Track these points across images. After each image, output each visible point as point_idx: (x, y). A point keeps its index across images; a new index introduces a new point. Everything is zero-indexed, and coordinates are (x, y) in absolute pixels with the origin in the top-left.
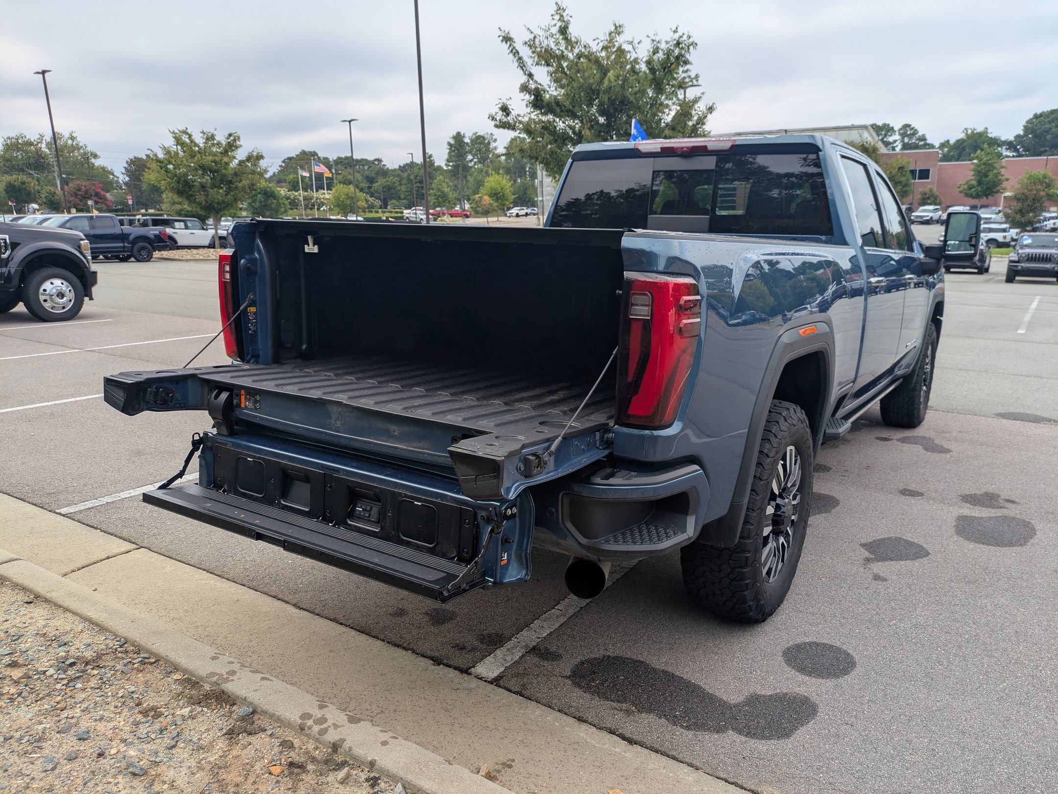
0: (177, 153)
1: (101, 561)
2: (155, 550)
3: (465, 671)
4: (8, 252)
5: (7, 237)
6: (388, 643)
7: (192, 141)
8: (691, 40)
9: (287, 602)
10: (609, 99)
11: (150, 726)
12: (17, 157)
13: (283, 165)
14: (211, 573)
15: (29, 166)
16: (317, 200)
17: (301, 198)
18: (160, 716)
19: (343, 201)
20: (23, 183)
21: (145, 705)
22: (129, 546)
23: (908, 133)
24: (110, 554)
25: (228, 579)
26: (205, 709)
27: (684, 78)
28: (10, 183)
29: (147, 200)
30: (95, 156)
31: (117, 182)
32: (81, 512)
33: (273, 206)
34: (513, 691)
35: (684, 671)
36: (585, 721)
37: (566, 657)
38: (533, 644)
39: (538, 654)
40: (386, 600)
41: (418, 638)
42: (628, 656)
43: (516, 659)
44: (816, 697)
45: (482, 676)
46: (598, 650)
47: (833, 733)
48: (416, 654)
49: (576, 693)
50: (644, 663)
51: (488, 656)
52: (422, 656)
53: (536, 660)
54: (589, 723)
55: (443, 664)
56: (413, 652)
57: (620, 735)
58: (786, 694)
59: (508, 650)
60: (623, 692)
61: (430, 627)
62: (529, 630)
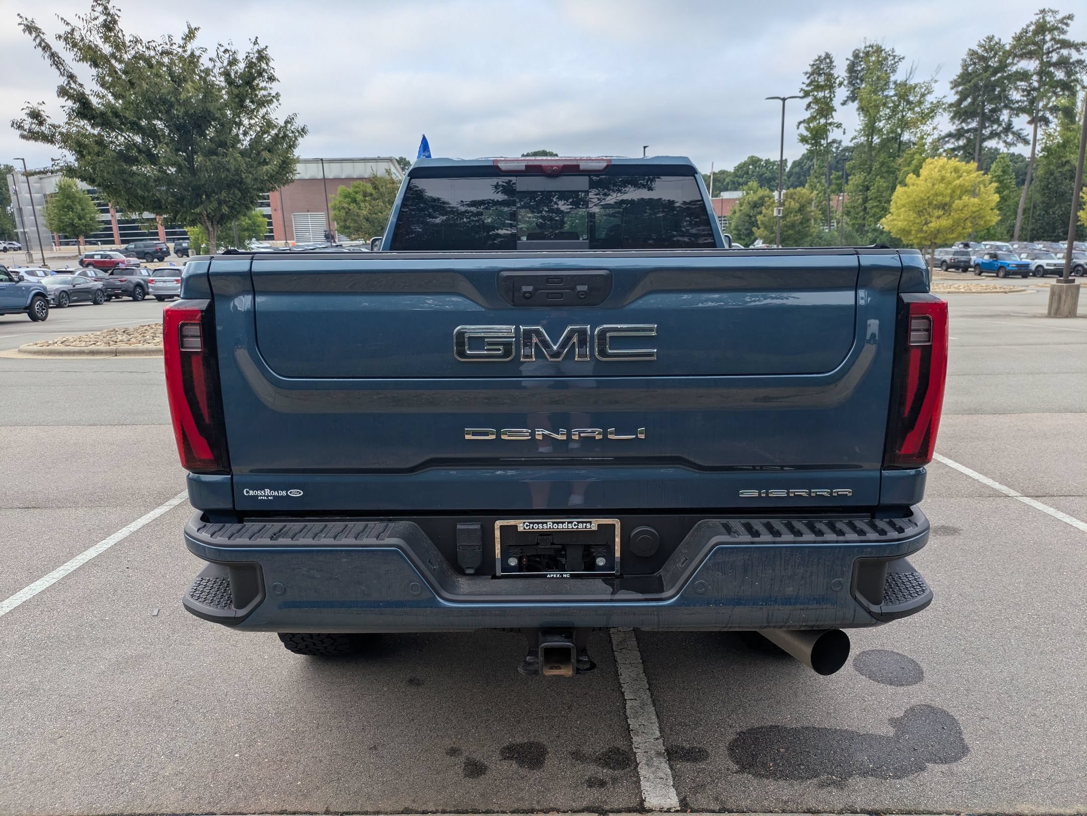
3: (642, 810)
10: (186, 114)
27: (264, 96)
34: (717, 810)
35: (817, 720)
36: (819, 812)
37: (709, 750)
38: (662, 749)
39: (681, 758)
40: (438, 760)
41: (538, 792)
42: (756, 725)
43: (670, 773)
44: (933, 703)
45: (666, 807)
46: (726, 730)
47: (986, 731)
48: (564, 812)
49: (771, 785)
50: (778, 727)
51: (639, 781)
52: (575, 812)
53: (688, 765)
54: (825, 812)
55: (610, 812)
56: (558, 811)
57: (863, 811)
58: (912, 709)
59: (648, 765)
60: (803, 765)
61: (534, 773)
62: (637, 734)
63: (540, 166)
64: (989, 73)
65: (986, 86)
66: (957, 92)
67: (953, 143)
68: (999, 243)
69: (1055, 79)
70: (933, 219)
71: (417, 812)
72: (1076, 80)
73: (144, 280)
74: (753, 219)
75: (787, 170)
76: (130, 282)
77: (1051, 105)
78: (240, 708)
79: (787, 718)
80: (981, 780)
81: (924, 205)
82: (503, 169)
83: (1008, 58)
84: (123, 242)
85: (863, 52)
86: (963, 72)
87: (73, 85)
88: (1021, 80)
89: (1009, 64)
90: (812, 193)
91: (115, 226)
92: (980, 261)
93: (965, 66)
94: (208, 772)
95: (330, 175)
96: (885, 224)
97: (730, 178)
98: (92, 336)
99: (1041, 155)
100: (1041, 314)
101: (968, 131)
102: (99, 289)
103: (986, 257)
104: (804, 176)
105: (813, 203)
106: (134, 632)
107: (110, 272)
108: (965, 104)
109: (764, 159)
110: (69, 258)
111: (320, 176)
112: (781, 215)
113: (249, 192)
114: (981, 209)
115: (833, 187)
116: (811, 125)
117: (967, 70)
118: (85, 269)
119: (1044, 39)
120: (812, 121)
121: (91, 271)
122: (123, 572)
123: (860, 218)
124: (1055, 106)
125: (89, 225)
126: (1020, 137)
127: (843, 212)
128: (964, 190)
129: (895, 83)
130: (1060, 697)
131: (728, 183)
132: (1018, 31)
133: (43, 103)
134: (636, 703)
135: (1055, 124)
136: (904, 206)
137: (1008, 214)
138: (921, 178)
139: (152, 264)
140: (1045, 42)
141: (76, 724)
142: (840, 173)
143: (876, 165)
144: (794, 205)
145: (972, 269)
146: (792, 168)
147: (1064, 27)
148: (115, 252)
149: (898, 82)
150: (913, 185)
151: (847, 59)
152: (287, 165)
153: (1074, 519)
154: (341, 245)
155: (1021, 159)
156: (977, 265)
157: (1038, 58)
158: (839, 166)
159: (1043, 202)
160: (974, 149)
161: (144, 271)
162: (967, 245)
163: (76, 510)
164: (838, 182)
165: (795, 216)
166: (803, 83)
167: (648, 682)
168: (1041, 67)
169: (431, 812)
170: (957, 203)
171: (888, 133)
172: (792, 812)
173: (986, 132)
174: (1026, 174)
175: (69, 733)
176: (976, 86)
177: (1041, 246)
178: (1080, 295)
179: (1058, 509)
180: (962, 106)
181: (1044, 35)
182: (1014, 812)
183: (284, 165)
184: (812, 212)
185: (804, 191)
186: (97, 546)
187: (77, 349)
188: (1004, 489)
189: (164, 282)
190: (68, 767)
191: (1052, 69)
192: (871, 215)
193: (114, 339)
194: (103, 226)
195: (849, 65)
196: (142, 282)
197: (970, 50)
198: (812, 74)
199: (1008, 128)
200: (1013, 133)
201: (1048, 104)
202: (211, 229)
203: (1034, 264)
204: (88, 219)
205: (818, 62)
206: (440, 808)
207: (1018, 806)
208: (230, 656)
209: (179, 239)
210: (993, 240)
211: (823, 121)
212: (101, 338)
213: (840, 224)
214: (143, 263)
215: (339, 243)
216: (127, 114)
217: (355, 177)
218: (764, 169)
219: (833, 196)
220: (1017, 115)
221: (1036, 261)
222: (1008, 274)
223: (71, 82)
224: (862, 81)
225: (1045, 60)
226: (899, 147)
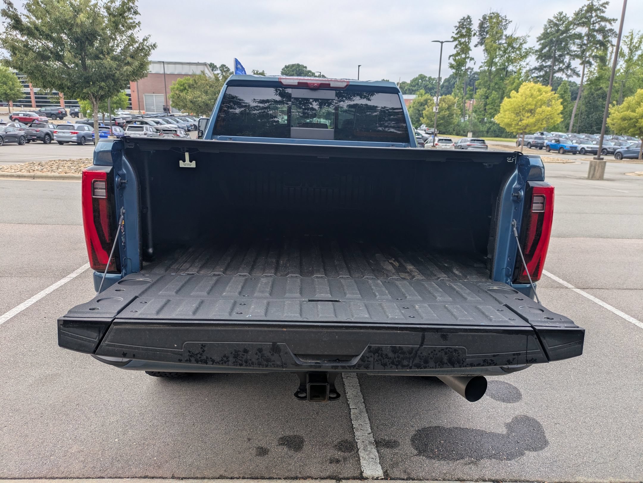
3: (362, 478)
10: (82, 32)
23: (225, 70)
34: (405, 479)
35: (463, 424)
36: (464, 480)
37: (400, 441)
38: (372, 440)
39: (383, 446)
40: (239, 445)
41: (300, 466)
42: (427, 426)
43: (377, 455)
44: (528, 414)
45: (376, 476)
46: (409, 429)
47: (558, 432)
48: (316, 479)
49: (437, 463)
50: (439, 427)
51: (359, 460)
52: (322, 479)
53: (388, 450)
54: (468, 480)
55: (343, 479)
56: (312, 478)
57: (490, 480)
58: (516, 418)
59: (364, 450)
60: (454, 451)
61: (297, 454)
62: (357, 430)
63: (307, 83)
64: (559, 33)
65: (557, 41)
66: (540, 44)
67: (537, 73)
68: (560, 134)
69: (597, 39)
70: (525, 118)
71: (227, 478)
72: (608, 41)
73: (51, 131)
74: (421, 112)
75: (441, 83)
76: (42, 132)
77: (593, 54)
78: (118, 409)
79: (445, 422)
80: (556, 461)
81: (520, 109)
82: (284, 83)
83: (570, 25)
84: (38, 106)
85: (489, 17)
86: (544, 32)
87: (11, 9)
88: (577, 39)
89: (571, 29)
90: (455, 98)
91: (33, 96)
92: (549, 143)
93: (546, 29)
94: (99, 451)
95: (168, 72)
96: (497, 119)
97: (408, 87)
98: (19, 166)
99: (586, 83)
100: (584, 177)
101: (546, 67)
102: (22, 136)
103: (553, 142)
104: (451, 88)
105: (456, 105)
106: (50, 359)
107: (29, 125)
108: (545, 51)
109: (428, 77)
110: (3, 114)
111: (162, 72)
112: (437, 111)
113: (119, 81)
114: (552, 114)
115: (468, 96)
116: (457, 58)
117: (547, 31)
118: (14, 123)
119: (591, 15)
120: (457, 56)
121: (17, 124)
122: (42, 320)
123: (482, 114)
124: (596, 55)
125: (16, 95)
126: (575, 72)
127: (473, 110)
128: (543, 102)
129: (506, 36)
130: (599, 411)
131: (406, 90)
132: (577, 10)
134: (356, 411)
135: (595, 66)
136: (508, 110)
137: (566, 116)
138: (519, 93)
139: (56, 121)
140: (591, 17)
141: (15, 418)
142: (472, 88)
143: (492, 84)
144: (445, 106)
145: (545, 148)
146: (444, 83)
147: (603, 9)
148: (32, 112)
149: (508, 35)
150: (514, 97)
151: (479, 20)
152: (143, 66)
153: (605, 303)
154: (173, 115)
155: (574, 84)
156: (548, 146)
157: (587, 27)
158: (471, 83)
159: (586, 111)
160: (549, 77)
161: (51, 125)
162: (542, 134)
163: (11, 278)
164: (471, 93)
165: (445, 112)
166: (453, 33)
167: (363, 398)
168: (589, 32)
169: (236, 478)
170: (539, 110)
171: (500, 66)
172: (449, 480)
173: (556, 68)
174: (577, 93)
175: (11, 424)
176: (551, 40)
177: (584, 136)
178: (606, 167)
179: (595, 296)
180: (543, 52)
181: (591, 13)
182: (575, 481)
183: (142, 66)
184: (455, 110)
185: (450, 97)
186: (25, 303)
187: (9, 174)
188: (565, 283)
189: (64, 133)
190: (11, 446)
191: (595, 33)
192: (488, 113)
193: (33, 168)
194: (25, 96)
195: (480, 24)
196: (50, 132)
197: (549, 19)
198: (459, 27)
199: (568, 66)
200: (571, 69)
201: (592, 54)
202: (95, 103)
203: (580, 147)
204: (16, 91)
205: (463, 21)
206: (241, 476)
207: (577, 478)
208: (110, 376)
209: (73, 106)
210: (557, 131)
211: (463, 56)
212: (25, 167)
213: (470, 118)
214: (50, 121)
215: (172, 114)
216: (44, 29)
217: (183, 73)
218: (428, 82)
219: (467, 101)
220: (574, 59)
221: (581, 145)
222: (565, 152)
223: (10, 8)
224: (487, 33)
225: (591, 28)
226: (506, 74)
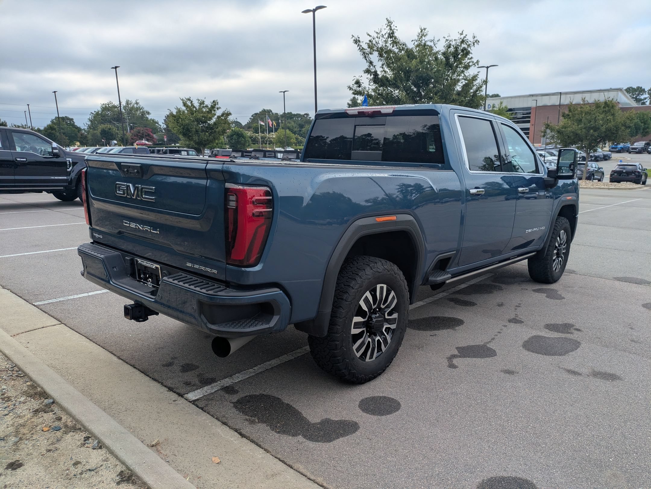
0: (184, 112)
1: (39, 329)
2: (68, 325)
3: (181, 395)
4: (71, 168)
5: (71, 160)
6: (152, 379)
7: (192, 105)
8: (475, 39)
9: (115, 355)
11: (2, 405)
12: (108, 114)
13: (252, 118)
14: (88, 338)
15: (114, 119)
16: (268, 138)
17: (260, 137)
18: (9, 401)
19: (282, 139)
20: (110, 129)
21: (5, 395)
22: (56, 322)
24: (45, 326)
25: (94, 342)
26: (32, 399)
27: (469, 62)
28: (103, 129)
29: (175, 138)
30: (148, 113)
31: (160, 128)
32: (44, 304)
33: (242, 142)
34: (199, 407)
38: (227, 385)
40: (166, 358)
42: (273, 395)
43: (212, 392)
45: (188, 398)
47: (356, 442)
51: (199, 389)
52: (165, 386)
55: (172, 391)
56: (162, 384)
59: (211, 387)
63: (363, 112)
82: (350, 114)
87: (371, 67)
94: (118, 336)
111: (558, 103)
133: (362, 76)
134: (252, 371)
169: (136, 369)
172: (219, 420)
207: (297, 464)
